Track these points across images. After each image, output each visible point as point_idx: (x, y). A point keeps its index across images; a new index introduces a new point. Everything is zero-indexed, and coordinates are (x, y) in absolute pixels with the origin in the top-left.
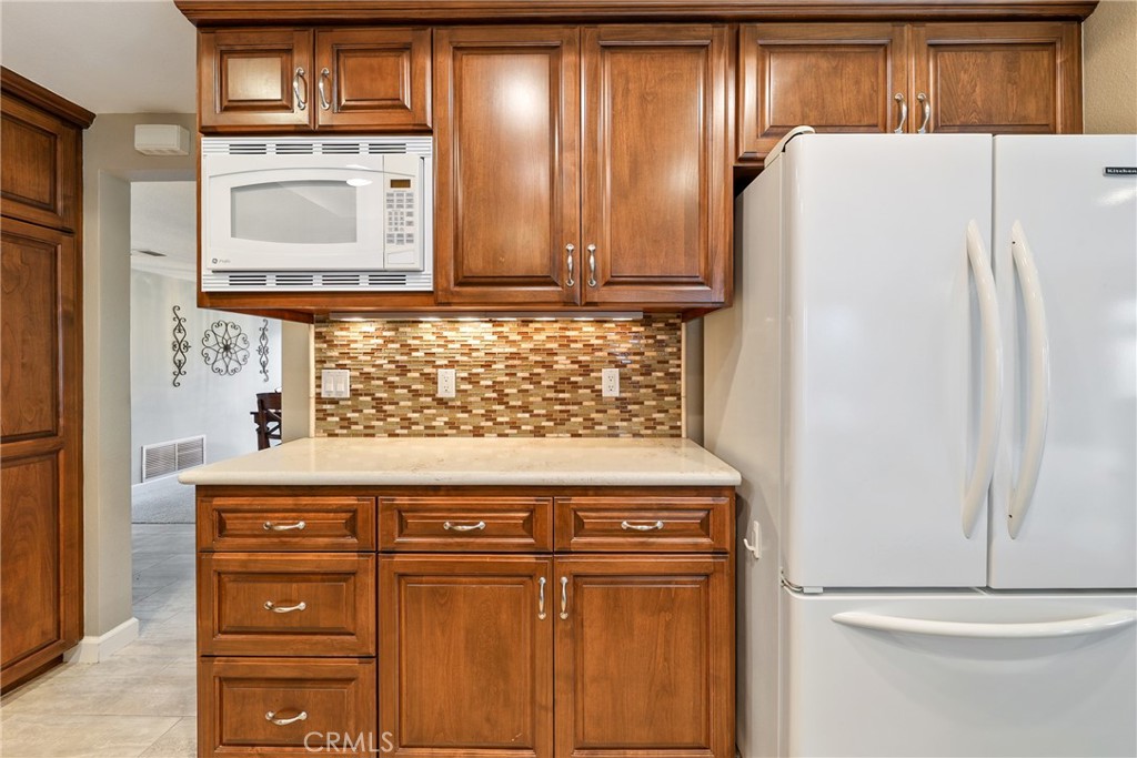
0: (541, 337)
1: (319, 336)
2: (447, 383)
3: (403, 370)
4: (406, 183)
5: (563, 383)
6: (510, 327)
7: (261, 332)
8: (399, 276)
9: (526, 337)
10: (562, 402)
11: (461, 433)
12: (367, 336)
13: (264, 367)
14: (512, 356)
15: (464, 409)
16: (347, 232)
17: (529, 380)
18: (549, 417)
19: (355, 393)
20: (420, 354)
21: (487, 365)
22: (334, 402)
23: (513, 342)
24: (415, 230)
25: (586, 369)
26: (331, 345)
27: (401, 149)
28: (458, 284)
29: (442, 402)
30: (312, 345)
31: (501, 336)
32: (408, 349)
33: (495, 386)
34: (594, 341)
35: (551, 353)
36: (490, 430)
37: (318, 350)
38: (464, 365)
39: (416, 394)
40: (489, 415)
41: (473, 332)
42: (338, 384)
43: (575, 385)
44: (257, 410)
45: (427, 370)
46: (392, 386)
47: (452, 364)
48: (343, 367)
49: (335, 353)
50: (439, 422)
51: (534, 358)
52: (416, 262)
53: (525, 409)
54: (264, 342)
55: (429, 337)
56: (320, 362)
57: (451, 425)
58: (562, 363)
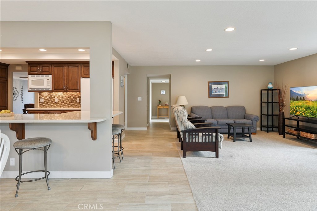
0: (69, 94)
1: (40, 94)
2: (56, 100)
3: (51, 99)
4: (49, 80)
5: (72, 100)
6: (65, 93)
7: (21, 90)
8: (48, 89)
9: (67, 94)
10: (72, 103)
11: (59, 107)
12: (46, 94)
13: (22, 99)
14: (65, 97)
15: (59, 104)
16: (43, 85)
17: (67, 100)
18: (70, 105)
19: (44, 102)
20: (53, 96)
21: (62, 98)
22: (41, 103)
23: (65, 95)
24: (50, 84)
25: (75, 98)
26: (41, 95)
27: (48, 76)
28: (54, 90)
29: (56, 103)
30: (39, 95)
31: (64, 94)
32: (51, 96)
33: (63, 101)
34: (76, 95)
35: (70, 96)
36: (62, 107)
37: (39, 96)
38: (59, 98)
39: (52, 102)
40: (62, 105)
41: (60, 94)
42: (42, 100)
43: (73, 101)
44: (24, 108)
45: (54, 99)
46: (49, 101)
47: (57, 98)
48: (43, 98)
49: (42, 96)
50: (55, 105)
51: (68, 97)
52: (50, 88)
53: (67, 104)
54: (22, 92)
55: (54, 94)
56: (40, 97)
57: (57, 106)
58: (72, 98)
